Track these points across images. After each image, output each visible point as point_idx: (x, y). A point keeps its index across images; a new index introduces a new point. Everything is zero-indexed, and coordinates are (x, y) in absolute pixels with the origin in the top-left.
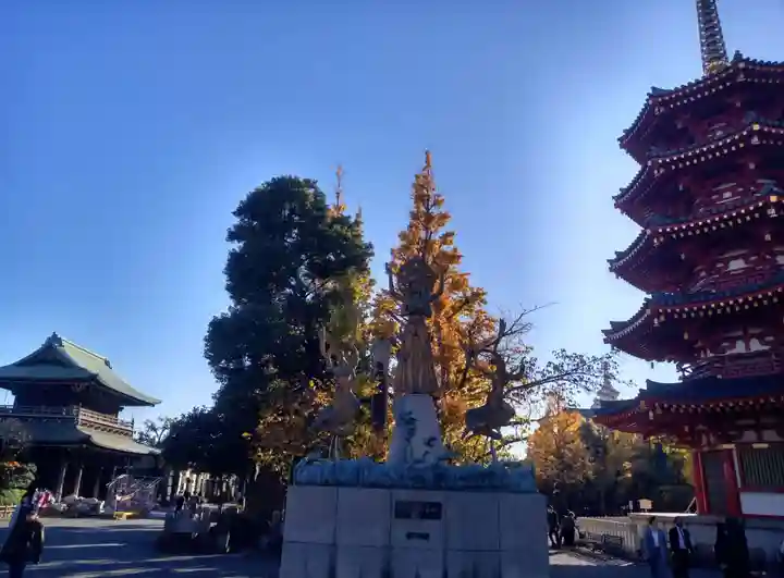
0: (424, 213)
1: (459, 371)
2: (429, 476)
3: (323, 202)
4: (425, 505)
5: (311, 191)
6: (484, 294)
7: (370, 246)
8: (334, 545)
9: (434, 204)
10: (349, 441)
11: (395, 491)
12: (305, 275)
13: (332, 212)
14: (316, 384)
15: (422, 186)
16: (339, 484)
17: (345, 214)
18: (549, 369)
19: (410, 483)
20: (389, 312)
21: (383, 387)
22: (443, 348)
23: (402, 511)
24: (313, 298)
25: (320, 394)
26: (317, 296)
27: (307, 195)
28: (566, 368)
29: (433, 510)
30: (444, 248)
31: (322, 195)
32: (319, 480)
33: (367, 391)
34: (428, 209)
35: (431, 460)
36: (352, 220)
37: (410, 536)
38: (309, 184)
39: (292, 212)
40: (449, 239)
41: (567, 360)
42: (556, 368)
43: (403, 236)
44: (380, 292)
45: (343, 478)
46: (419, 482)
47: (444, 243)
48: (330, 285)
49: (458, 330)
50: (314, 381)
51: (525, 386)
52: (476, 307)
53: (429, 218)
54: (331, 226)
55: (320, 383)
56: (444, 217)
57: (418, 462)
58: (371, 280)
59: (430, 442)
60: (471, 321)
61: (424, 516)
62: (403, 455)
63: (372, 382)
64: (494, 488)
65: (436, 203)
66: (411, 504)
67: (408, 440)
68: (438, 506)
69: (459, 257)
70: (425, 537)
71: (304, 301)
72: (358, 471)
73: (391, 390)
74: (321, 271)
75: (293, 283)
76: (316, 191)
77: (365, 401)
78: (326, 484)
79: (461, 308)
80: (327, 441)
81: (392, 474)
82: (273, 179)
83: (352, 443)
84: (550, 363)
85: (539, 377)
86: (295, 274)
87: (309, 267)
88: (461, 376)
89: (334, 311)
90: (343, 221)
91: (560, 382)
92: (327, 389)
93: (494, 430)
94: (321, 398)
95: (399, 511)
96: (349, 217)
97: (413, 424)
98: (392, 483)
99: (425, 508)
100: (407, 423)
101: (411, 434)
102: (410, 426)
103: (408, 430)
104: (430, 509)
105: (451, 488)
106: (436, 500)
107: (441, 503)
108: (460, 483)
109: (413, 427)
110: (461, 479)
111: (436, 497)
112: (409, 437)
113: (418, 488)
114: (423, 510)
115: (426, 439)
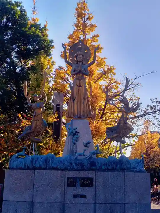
0: (82, 24)
1: (100, 109)
2: (86, 163)
3: (25, 15)
4: (84, 179)
5: (19, 8)
6: (114, 69)
7: (52, 41)
8: (32, 203)
9: (87, 19)
10: (41, 146)
11: (67, 172)
12: (16, 57)
13: (30, 22)
14: (22, 116)
15: (81, 8)
16: (34, 168)
17: (38, 23)
18: (148, 108)
19: (76, 167)
20: (62, 78)
21: (59, 117)
22: (92, 97)
23: (71, 183)
24: (20, 70)
25: (24, 121)
26: (22, 69)
27: (16, 10)
28: (157, 108)
29: (89, 182)
30: (93, 43)
31: (24, 11)
32: (23, 166)
33: (51, 120)
34: (84, 21)
35: (87, 154)
36: (42, 26)
37: (75, 196)
38: (17, 4)
39: (8, 20)
40: (96, 38)
41: (157, 103)
42: (151, 108)
43: (70, 37)
44: (58, 68)
45: (37, 166)
46: (81, 167)
47: (94, 41)
48: (30, 63)
49: (100, 88)
50: (21, 114)
51: (135, 117)
52: (109, 76)
53: (85, 26)
54: (30, 29)
55: (25, 116)
56: (93, 26)
57: (80, 155)
58: (53, 62)
59: (87, 145)
60: (107, 84)
61: (83, 185)
62: (72, 152)
63: (54, 114)
64: (123, 170)
65: (89, 18)
66: (75, 179)
67: (75, 144)
68: (91, 180)
69: (101, 48)
70: (84, 197)
71: (15, 72)
72: (46, 160)
73: (64, 120)
74: (25, 55)
75: (9, 61)
76: (21, 8)
77: (50, 125)
78: (28, 168)
79: (101, 76)
80: (29, 146)
81: (66, 163)
83: (43, 147)
84: (148, 105)
85: (142, 113)
86: (9, 56)
87: (17, 52)
88: (101, 112)
89: (32, 76)
90: (36, 26)
91: (153, 115)
92: (28, 119)
94: (25, 123)
95: (69, 183)
96: (40, 24)
97: (78, 135)
98: (65, 167)
99: (84, 181)
100: (74, 134)
101: (76, 140)
102: (75, 136)
103: (74, 139)
104: (87, 181)
105: (98, 170)
106: (90, 176)
107: (93, 178)
108: (103, 167)
109: (78, 136)
110: (104, 165)
111: (90, 174)
112: (75, 142)
113: (80, 170)
114: (83, 182)
115: (85, 143)
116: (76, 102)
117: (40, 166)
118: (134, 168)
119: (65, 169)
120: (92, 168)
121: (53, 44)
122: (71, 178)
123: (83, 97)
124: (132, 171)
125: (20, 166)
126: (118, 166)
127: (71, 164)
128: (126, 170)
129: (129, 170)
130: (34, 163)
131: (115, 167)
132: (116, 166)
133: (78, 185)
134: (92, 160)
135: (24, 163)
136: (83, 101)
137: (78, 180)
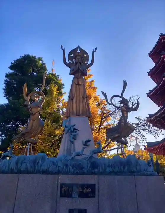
2: (86, 164)
4: (83, 186)
5: (41, 62)
11: (61, 176)
16: (19, 172)
19: (72, 170)
23: (66, 192)
27: (39, 63)
29: (90, 190)
35: (87, 153)
37: (71, 211)
38: (40, 59)
45: (23, 168)
46: (79, 169)
59: (86, 143)
64: (132, 173)
66: (71, 186)
67: (73, 143)
72: (35, 162)
78: (12, 172)
81: (60, 164)
82: (25, 55)
93: (123, 139)
95: (63, 192)
96: (55, 74)
97: (76, 132)
98: (59, 170)
99: (83, 189)
100: (72, 132)
101: (74, 138)
102: (73, 134)
103: (72, 136)
104: (87, 189)
105: (101, 174)
106: (91, 182)
107: (95, 185)
108: (108, 170)
109: (76, 134)
110: (109, 166)
111: (91, 180)
112: (73, 140)
113: (78, 174)
114: (81, 190)
115: (84, 141)
116: (74, 100)
117: (27, 169)
118: (144, 170)
119: (58, 173)
120: (93, 171)
121: (63, 86)
122: (66, 185)
123: (82, 96)
124: (144, 175)
125: (3, 169)
126: (126, 168)
127: (67, 165)
128: (135, 174)
129: (139, 172)
130: (19, 165)
131: (122, 169)
132: (124, 168)
133: (75, 195)
134: (93, 160)
135: (7, 165)
136: (81, 100)
137: (75, 188)
